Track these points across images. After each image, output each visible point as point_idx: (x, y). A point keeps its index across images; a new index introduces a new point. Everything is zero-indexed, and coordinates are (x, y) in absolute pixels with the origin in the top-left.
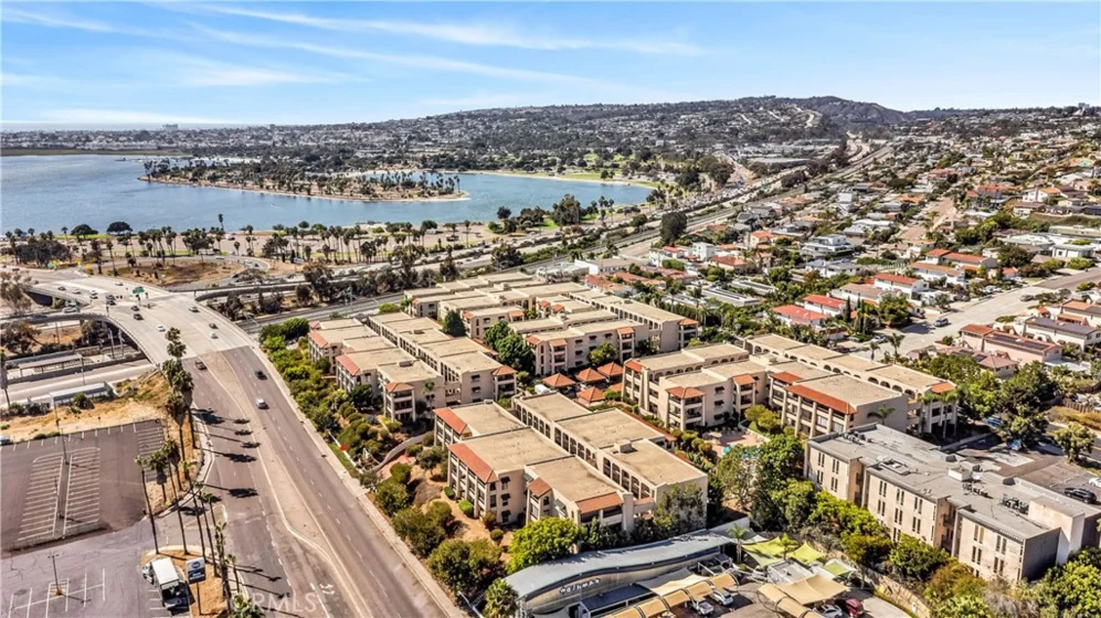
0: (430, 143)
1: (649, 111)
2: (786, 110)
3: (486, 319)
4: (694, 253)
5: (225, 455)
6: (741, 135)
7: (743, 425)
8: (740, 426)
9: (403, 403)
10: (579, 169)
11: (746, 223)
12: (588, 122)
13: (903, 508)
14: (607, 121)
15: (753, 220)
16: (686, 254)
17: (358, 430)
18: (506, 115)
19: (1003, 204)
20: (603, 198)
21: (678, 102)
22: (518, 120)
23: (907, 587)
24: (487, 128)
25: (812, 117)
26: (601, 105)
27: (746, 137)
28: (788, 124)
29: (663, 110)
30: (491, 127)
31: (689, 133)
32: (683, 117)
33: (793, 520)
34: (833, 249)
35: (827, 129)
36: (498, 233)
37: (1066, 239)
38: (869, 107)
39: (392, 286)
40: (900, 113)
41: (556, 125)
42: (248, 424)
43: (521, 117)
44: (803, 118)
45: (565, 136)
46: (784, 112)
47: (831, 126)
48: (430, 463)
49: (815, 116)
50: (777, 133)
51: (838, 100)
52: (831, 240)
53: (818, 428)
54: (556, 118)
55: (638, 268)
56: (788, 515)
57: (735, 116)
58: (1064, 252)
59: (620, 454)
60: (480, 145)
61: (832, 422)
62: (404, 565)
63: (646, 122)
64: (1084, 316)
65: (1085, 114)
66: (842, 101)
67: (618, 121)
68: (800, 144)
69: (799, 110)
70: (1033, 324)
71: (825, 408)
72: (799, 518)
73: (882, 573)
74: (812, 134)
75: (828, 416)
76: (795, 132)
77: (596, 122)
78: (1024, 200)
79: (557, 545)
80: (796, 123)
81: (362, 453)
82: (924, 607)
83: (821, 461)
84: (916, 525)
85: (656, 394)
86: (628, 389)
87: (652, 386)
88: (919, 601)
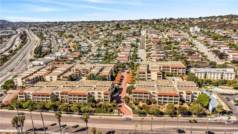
15: (49, 47)
19: (97, 38)
53: (179, 72)
64: (159, 51)
73: (219, 85)
75: (181, 70)
81: (113, 111)
82: (227, 87)
83: (198, 74)
84: (217, 77)
85: (150, 76)
86: (140, 77)
87: (148, 74)
88: (226, 86)
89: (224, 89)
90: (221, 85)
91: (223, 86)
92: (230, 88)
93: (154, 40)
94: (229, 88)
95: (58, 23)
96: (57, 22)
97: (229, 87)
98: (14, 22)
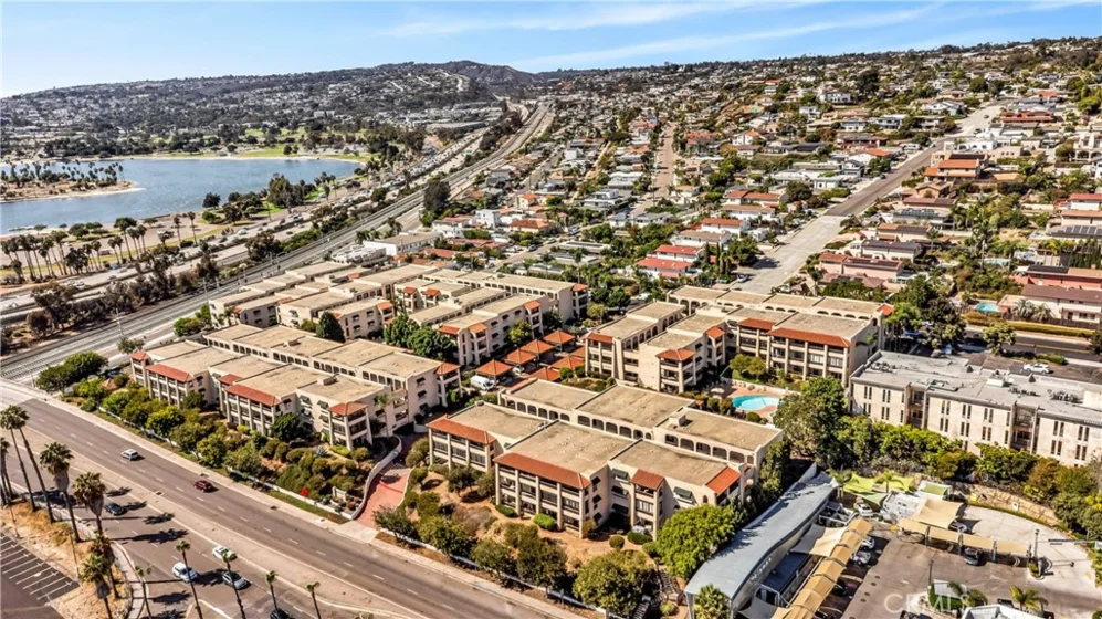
0: (34, 127)
1: (291, 82)
2: (434, 75)
3: (355, 316)
4: (478, 221)
5: (136, 539)
6: (397, 103)
7: (725, 376)
8: (723, 379)
9: (357, 425)
10: (250, 146)
11: (497, 187)
12: (226, 96)
13: (970, 421)
14: (247, 94)
15: (503, 184)
16: (470, 223)
17: (313, 469)
18: (121, 91)
19: (718, 149)
20: (324, 174)
21: (318, 71)
22: (140, 96)
23: (1002, 490)
24: (103, 106)
25: (461, 81)
26: (231, 77)
27: (402, 104)
28: (440, 90)
29: (306, 80)
30: (108, 106)
31: (344, 102)
32: (332, 86)
33: (863, 455)
34: (612, 202)
35: (477, 93)
36: (217, 223)
37: (818, 174)
38: (503, 70)
39: (147, 298)
40: (530, 75)
41: (190, 100)
42: (129, 494)
43: (141, 92)
44: (453, 83)
45: (206, 112)
46: (433, 77)
47: (480, 90)
48: (461, 484)
49: (464, 80)
50: (431, 98)
51: (474, 64)
52: (608, 195)
53: (811, 366)
54: (187, 93)
55: (445, 242)
56: (857, 450)
57: (386, 83)
58: (823, 184)
59: (679, 428)
60: (103, 125)
61: (828, 357)
62: (510, 603)
63: (294, 93)
64: (896, 235)
65: (686, 71)
66: (479, 65)
67: (261, 93)
68: (459, 108)
69: (447, 75)
70: (869, 246)
71: (820, 346)
72: (868, 451)
73: (972, 483)
74: (466, 97)
75: (824, 353)
76: (449, 97)
77: (236, 95)
78: (734, 144)
79: (724, 534)
80: (448, 88)
81: (331, 493)
82: (1029, 504)
83: (868, 394)
84: (986, 433)
85: (635, 362)
86: (594, 364)
87: (628, 355)
88: (1021, 500)
89: (1004, 511)
90: (984, 485)
91: (999, 493)
92: (1042, 514)
93: (942, 170)
94: (1037, 516)
95: (680, 70)
96: (676, 67)
97: (1037, 508)
98: (535, 72)
